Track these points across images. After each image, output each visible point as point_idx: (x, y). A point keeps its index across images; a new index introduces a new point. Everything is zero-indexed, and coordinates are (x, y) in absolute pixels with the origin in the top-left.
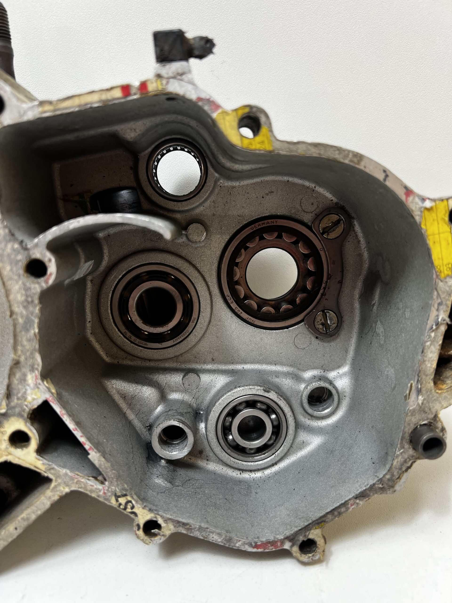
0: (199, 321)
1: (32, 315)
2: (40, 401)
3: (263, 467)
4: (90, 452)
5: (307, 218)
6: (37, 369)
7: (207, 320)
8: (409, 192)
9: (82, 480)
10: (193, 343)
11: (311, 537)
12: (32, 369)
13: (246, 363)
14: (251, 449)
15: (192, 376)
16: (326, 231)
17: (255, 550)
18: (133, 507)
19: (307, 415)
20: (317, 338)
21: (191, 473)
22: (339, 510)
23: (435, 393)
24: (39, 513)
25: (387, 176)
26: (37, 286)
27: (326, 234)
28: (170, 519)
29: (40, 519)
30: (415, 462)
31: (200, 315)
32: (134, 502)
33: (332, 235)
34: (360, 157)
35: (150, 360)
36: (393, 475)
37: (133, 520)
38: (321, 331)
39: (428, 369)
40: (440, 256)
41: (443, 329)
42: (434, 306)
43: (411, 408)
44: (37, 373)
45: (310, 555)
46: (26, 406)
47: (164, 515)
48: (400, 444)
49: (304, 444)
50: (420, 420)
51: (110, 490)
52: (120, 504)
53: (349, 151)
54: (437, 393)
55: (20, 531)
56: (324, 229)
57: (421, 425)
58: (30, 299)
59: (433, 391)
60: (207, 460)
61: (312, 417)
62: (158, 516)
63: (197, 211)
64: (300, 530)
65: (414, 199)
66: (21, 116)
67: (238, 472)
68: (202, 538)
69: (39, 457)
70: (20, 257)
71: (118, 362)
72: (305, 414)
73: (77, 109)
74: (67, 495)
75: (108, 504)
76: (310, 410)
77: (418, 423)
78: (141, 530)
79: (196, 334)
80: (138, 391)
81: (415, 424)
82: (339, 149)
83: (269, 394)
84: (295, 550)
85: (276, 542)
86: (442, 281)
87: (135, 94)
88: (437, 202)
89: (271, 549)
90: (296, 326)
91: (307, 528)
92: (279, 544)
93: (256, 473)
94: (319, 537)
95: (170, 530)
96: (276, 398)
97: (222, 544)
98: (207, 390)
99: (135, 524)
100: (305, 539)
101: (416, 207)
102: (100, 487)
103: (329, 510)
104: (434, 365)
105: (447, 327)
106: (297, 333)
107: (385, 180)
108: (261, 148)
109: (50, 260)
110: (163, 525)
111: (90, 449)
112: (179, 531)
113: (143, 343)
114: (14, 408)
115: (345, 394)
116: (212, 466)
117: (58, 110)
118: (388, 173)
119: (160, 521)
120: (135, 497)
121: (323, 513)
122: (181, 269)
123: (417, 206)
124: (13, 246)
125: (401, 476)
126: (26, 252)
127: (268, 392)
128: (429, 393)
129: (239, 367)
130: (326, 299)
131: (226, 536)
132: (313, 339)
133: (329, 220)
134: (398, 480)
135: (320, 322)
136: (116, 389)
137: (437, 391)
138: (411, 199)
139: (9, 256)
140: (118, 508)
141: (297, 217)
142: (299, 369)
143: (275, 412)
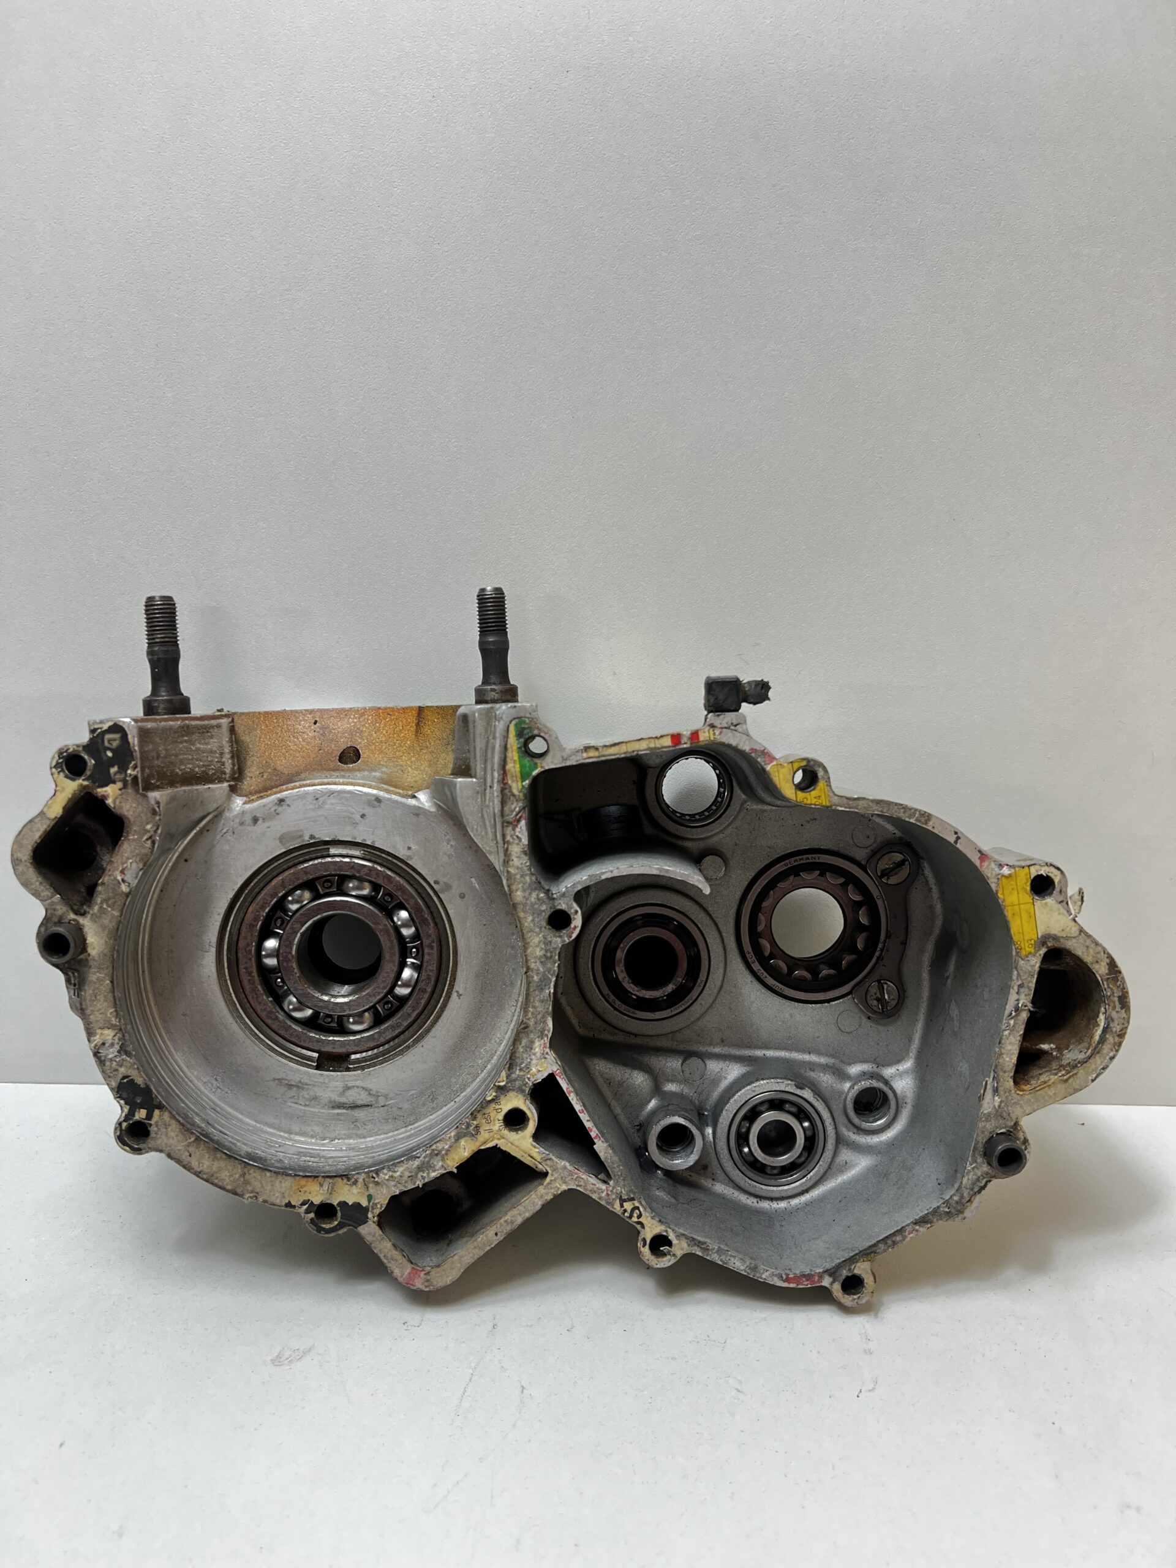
0: (708, 985)
1: (549, 973)
2: (545, 1075)
3: (789, 1194)
4: (595, 1141)
5: (861, 855)
6: (547, 1036)
7: (719, 983)
8: (983, 856)
9: (583, 1177)
10: (698, 1015)
11: (857, 1272)
12: (542, 1035)
13: (768, 1048)
14: (773, 1168)
15: (695, 1061)
16: (886, 873)
17: (785, 1285)
18: (640, 1216)
19: (852, 1128)
20: (869, 1018)
21: (693, 1193)
22: (894, 1239)
23: (1015, 1095)
24: (527, 1215)
25: (958, 838)
26: (559, 940)
27: (886, 877)
28: (684, 1235)
29: (527, 1222)
30: (990, 1181)
31: (710, 977)
32: (641, 1209)
33: (893, 880)
34: (928, 817)
35: (636, 1035)
36: (962, 1197)
37: (639, 1232)
38: (875, 1008)
39: (1007, 1064)
40: (1021, 931)
41: (1024, 1016)
42: (1013, 988)
43: (985, 1112)
44: (547, 1040)
45: (855, 1297)
46: (529, 1079)
47: (677, 1229)
48: (972, 1156)
49: (846, 1166)
50: (997, 1128)
51: (614, 1191)
52: (625, 1211)
53: (916, 810)
54: (1018, 1094)
55: (500, 1237)
56: (883, 871)
57: (997, 1134)
58: (549, 954)
59: (1013, 1092)
60: (713, 1179)
61: (860, 1130)
62: (669, 1230)
63: (715, 839)
64: (844, 1261)
65: (989, 864)
66: (564, 759)
67: (755, 1200)
68: (720, 1263)
69: (535, 1144)
70: (544, 907)
71: (594, 1035)
72: (849, 1124)
73: (623, 756)
74: (564, 1192)
75: (611, 1209)
76: (856, 1120)
77: (994, 1131)
78: (647, 1246)
79: (703, 1002)
80: (627, 1076)
81: (990, 1133)
82: (906, 808)
83: (803, 1091)
84: (837, 1289)
85: (812, 1276)
86: (1023, 959)
87: (685, 743)
88: (1017, 869)
89: (806, 1284)
90: (841, 1000)
91: (852, 1260)
92: (816, 1278)
93: (779, 1202)
94: (867, 1273)
95: (683, 1249)
96: (812, 1098)
97: (745, 1274)
98: (715, 1082)
99: (640, 1238)
100: (850, 1275)
101: (992, 874)
102: (604, 1187)
103: (881, 1238)
104: (1014, 1060)
105: (1029, 1015)
106: (842, 1009)
107: (956, 842)
108: (817, 803)
109: (576, 912)
110: (675, 1242)
111: (596, 1138)
112: (694, 1252)
113: (630, 1011)
114: (515, 1080)
115: (906, 1100)
116: (720, 1188)
117: (604, 756)
118: (959, 835)
119: (672, 1236)
120: (643, 1203)
121: (873, 1242)
122: (689, 914)
123: (994, 873)
124: (538, 895)
125: (972, 1199)
126: (551, 902)
127: (801, 1088)
128: (1007, 1094)
129: (759, 1053)
130: (883, 965)
131: (751, 1263)
132: (864, 1020)
133: (890, 860)
134: (969, 1204)
135: (875, 997)
136: (600, 1071)
137: (1018, 1092)
138: (986, 864)
139: (532, 904)
140: (622, 1216)
141: (846, 853)
142: (842, 1061)
143: (808, 1118)
